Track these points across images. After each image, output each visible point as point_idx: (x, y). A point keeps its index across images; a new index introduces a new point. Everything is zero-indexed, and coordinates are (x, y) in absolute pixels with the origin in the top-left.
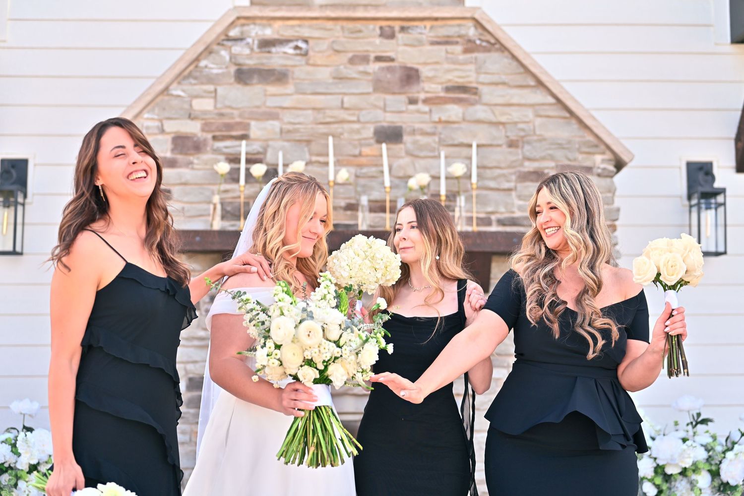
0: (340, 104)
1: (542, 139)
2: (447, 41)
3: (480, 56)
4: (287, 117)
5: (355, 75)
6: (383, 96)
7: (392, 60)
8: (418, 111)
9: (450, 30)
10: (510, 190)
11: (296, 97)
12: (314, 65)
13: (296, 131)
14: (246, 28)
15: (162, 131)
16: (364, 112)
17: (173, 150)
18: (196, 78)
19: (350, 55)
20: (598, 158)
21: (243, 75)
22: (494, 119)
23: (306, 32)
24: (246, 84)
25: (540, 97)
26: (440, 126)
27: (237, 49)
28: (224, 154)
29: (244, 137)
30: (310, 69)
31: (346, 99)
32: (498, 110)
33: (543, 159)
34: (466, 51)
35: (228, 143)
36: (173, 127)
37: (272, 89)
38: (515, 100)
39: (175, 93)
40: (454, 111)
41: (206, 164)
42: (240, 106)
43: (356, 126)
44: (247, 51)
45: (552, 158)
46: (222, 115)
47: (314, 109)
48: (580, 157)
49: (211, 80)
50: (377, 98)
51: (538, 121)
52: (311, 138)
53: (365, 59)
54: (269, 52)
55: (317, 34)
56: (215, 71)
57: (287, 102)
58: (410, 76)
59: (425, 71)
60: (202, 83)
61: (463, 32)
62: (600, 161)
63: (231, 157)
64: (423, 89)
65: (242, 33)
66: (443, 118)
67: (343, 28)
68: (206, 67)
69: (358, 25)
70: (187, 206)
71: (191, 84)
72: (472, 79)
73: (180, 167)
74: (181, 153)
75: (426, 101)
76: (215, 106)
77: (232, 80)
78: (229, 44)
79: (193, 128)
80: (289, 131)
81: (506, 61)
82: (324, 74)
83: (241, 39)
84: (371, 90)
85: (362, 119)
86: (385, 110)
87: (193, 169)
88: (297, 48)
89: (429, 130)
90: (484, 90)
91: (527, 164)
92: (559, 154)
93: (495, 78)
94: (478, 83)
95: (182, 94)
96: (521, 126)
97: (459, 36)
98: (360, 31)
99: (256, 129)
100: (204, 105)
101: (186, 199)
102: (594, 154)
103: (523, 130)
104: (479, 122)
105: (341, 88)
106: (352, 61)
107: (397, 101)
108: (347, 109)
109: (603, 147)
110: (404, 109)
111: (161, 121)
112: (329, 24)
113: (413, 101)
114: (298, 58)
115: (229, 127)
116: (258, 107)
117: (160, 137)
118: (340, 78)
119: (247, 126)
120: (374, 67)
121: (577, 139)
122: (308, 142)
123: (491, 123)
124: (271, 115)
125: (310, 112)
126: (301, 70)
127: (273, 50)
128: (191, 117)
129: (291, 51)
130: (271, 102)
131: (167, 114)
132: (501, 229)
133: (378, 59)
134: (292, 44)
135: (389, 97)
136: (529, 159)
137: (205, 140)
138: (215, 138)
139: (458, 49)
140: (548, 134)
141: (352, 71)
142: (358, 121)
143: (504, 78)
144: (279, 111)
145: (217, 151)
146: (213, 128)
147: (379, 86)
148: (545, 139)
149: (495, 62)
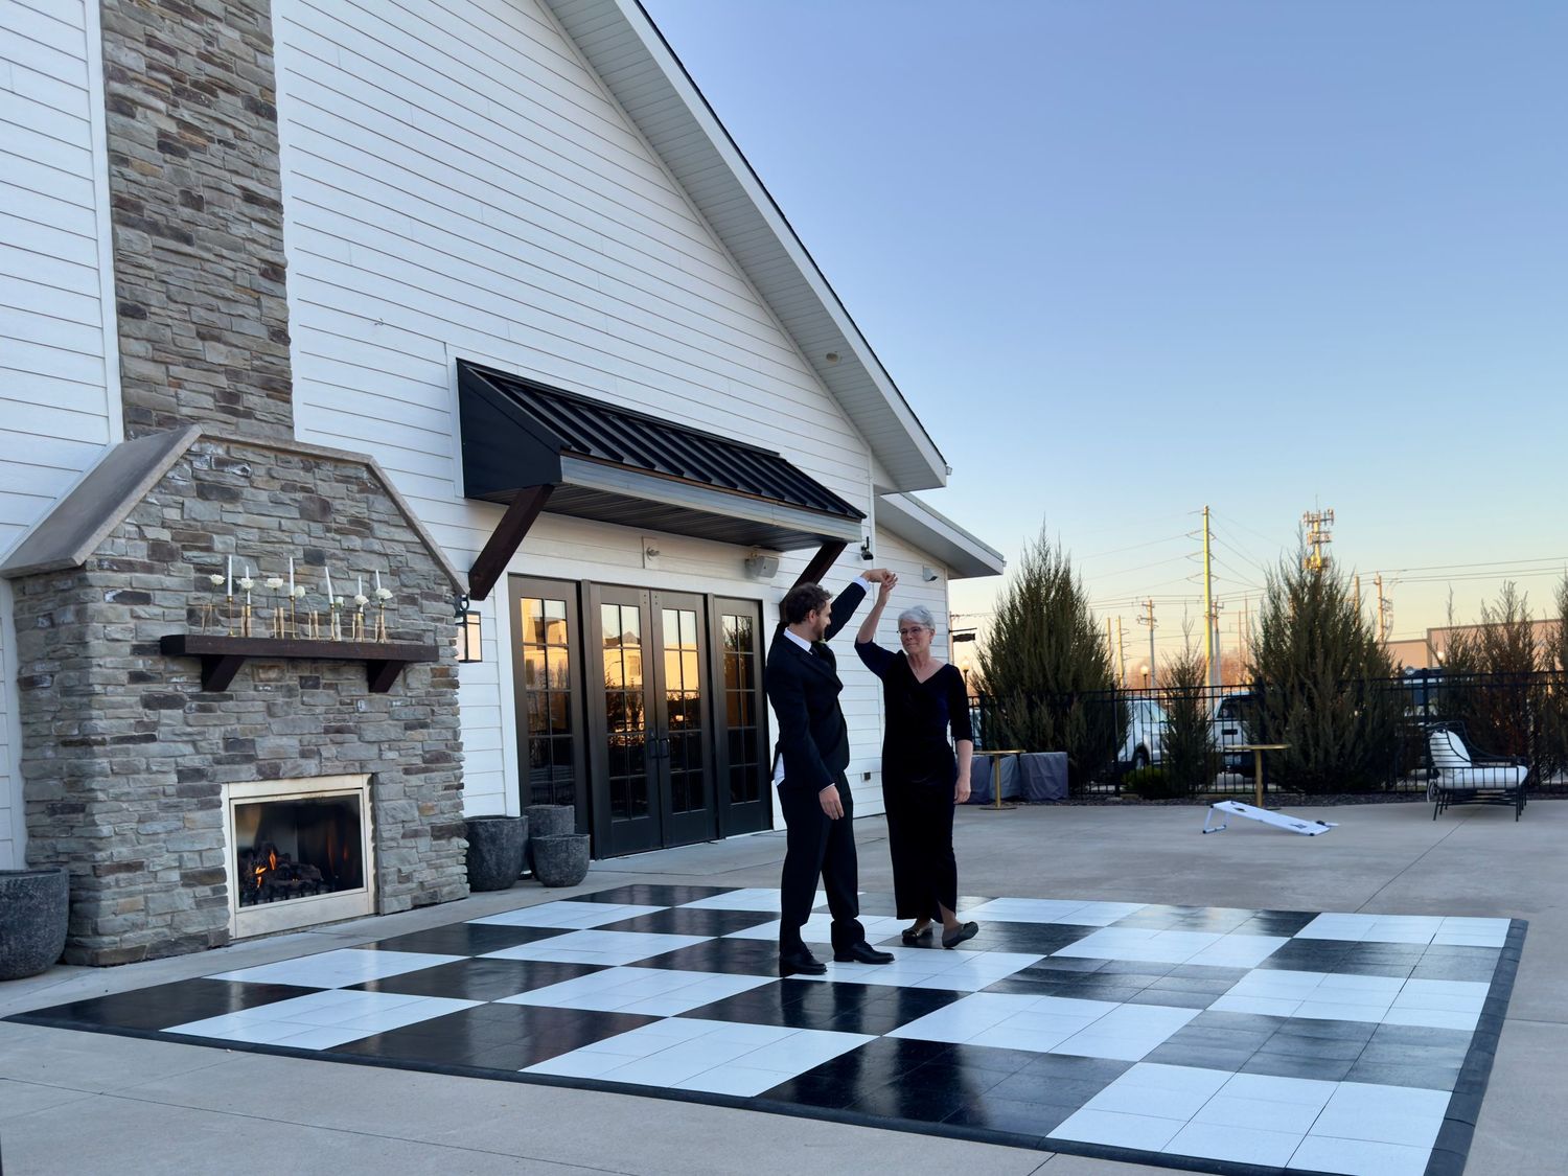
0: (277, 526)
1: (413, 571)
2: (346, 480)
3: (371, 497)
4: (242, 534)
5: (288, 502)
6: (307, 522)
7: (313, 492)
8: (334, 540)
9: (350, 471)
10: (394, 610)
11: (245, 515)
12: (255, 488)
13: (249, 547)
14: (203, 445)
15: (143, 537)
16: (296, 535)
17: (149, 556)
18: (165, 488)
19: (283, 482)
20: (445, 588)
21: (204, 491)
22: (383, 552)
23: (250, 456)
24: (207, 499)
25: (409, 536)
26: (347, 552)
27: (197, 464)
28: (193, 563)
29: (209, 549)
30: (253, 490)
31: (283, 521)
32: (386, 543)
33: (414, 586)
34: (361, 491)
35: (195, 553)
36: (152, 533)
37: (227, 506)
38: (397, 538)
39: (150, 500)
40: (356, 542)
41: (181, 572)
42: (202, 519)
43: (292, 547)
44: (206, 467)
45: (419, 586)
46: (190, 526)
47: (259, 528)
48: (435, 587)
49: (178, 491)
50: (302, 524)
51: (409, 555)
52: (259, 555)
53: (294, 489)
54: (223, 471)
55: (258, 459)
56: (181, 483)
57: (240, 520)
58: (326, 508)
59: (335, 505)
60: (172, 494)
61: (360, 475)
62: (445, 590)
63: (198, 567)
64: (335, 519)
65: (201, 449)
66: (351, 547)
67: (276, 456)
68: (173, 478)
69: (289, 457)
70: (165, 610)
71: (161, 492)
72: (366, 515)
73: (156, 573)
74: (158, 561)
75: (337, 531)
76: (182, 516)
77: (195, 494)
78: (192, 458)
79: (166, 535)
80: (244, 547)
81: (389, 503)
82: (263, 496)
83: (201, 456)
84: (298, 516)
85: (296, 542)
86: (310, 536)
87: (169, 575)
88: (244, 470)
89: (342, 556)
90: (376, 525)
91: (405, 589)
92: (423, 583)
93: (381, 517)
94: (369, 519)
95: (155, 502)
96: (399, 558)
97: (356, 478)
98: (289, 462)
99: (218, 542)
100: (173, 514)
101: (165, 604)
102: (441, 585)
103: (401, 562)
104: (372, 552)
105: (280, 511)
106: (283, 489)
107: (317, 529)
108: (283, 531)
109: (448, 582)
110: (323, 536)
111: (138, 527)
112: (267, 453)
113: (328, 530)
114: (243, 479)
115: (196, 538)
116: (216, 521)
117: (139, 542)
118: (277, 503)
119: (211, 539)
120: (299, 496)
121: (432, 572)
122: (256, 558)
123: (380, 554)
124: (227, 530)
125: (256, 530)
126: (248, 493)
127: (226, 469)
128: (164, 526)
129: (239, 473)
130: (228, 518)
131: (146, 521)
132: (389, 641)
133: (304, 489)
134: (241, 467)
135: (311, 524)
136: (406, 586)
137: (177, 549)
138: (184, 548)
139: (355, 488)
140: (416, 567)
141: (285, 497)
142: (293, 543)
143: (386, 518)
144: (233, 527)
145: (188, 560)
146: (182, 537)
147: (305, 514)
148: (415, 571)
149: (382, 505)
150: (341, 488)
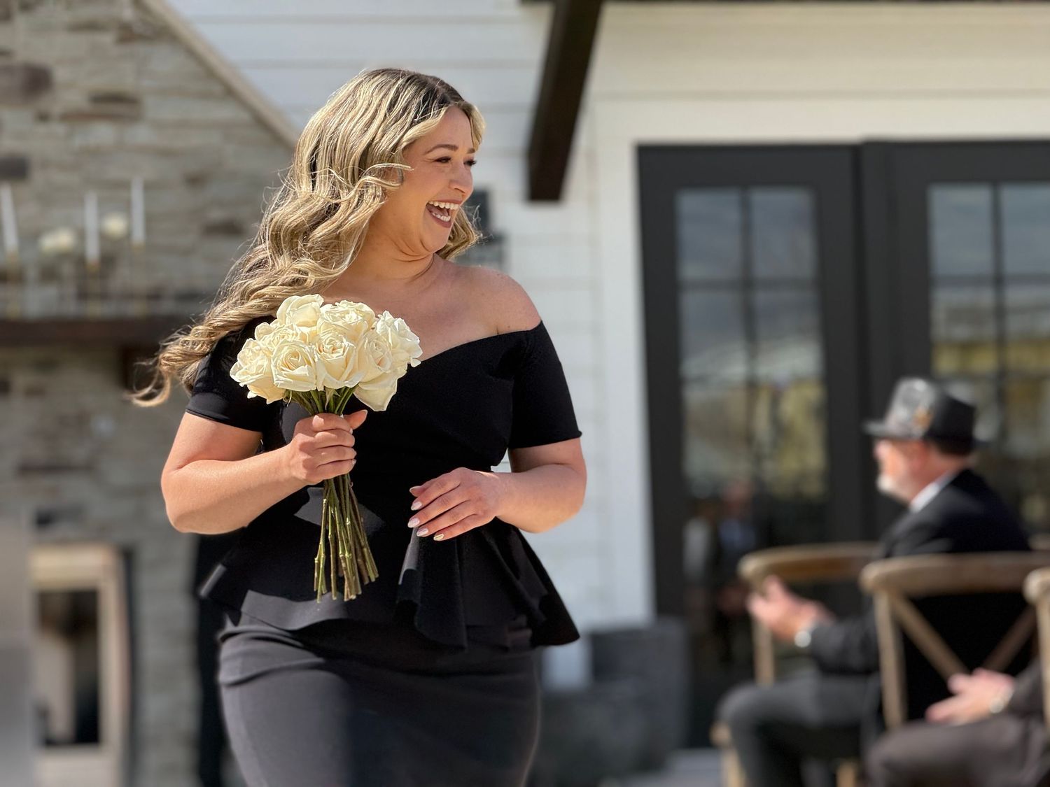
2: (92, 26)
3: (142, 49)
8: (53, 135)
26: (82, 156)
32: (174, 131)
38: (194, 117)
40: (103, 133)
58: (38, 80)
59: (61, 74)
61: (115, 13)
64: (57, 98)
75: (63, 119)
90: (150, 100)
93: (163, 84)
97: (108, 20)
104: (141, 149)
107: (19, 118)
113: (43, 117)
135: (5, 111)
139: (107, 39)
140: (242, 166)
148: (238, 176)
149: (164, 60)
150: (81, 42)
